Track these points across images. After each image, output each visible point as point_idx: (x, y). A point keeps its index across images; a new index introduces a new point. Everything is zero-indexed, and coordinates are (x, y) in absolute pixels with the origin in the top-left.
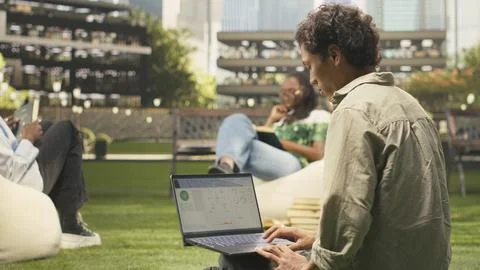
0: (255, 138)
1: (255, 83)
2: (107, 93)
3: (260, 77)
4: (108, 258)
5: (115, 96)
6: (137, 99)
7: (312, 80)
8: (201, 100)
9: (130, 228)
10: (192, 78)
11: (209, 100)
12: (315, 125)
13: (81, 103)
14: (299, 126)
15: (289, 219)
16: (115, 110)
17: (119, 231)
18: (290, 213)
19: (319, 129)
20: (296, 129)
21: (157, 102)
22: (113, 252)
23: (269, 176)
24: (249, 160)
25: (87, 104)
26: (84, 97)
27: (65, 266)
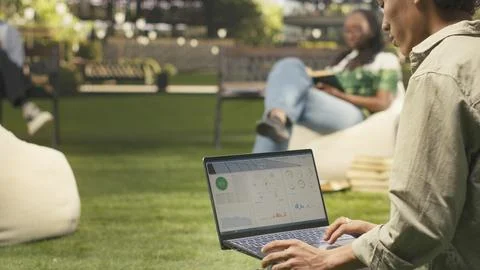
0: (310, 86)
1: (321, 13)
2: (173, 23)
3: (327, 7)
4: (135, 236)
5: (181, 27)
6: (202, 30)
7: (384, 25)
8: (268, 31)
9: (167, 190)
10: (258, 10)
11: (276, 31)
12: (381, 71)
13: (145, 33)
14: (363, 72)
15: (348, 180)
16: (181, 41)
17: (153, 195)
18: (351, 174)
19: (386, 76)
20: (359, 76)
21: (222, 33)
22: (142, 227)
23: (325, 129)
24: (303, 112)
25: (153, 35)
26: (150, 27)
27: (82, 249)
